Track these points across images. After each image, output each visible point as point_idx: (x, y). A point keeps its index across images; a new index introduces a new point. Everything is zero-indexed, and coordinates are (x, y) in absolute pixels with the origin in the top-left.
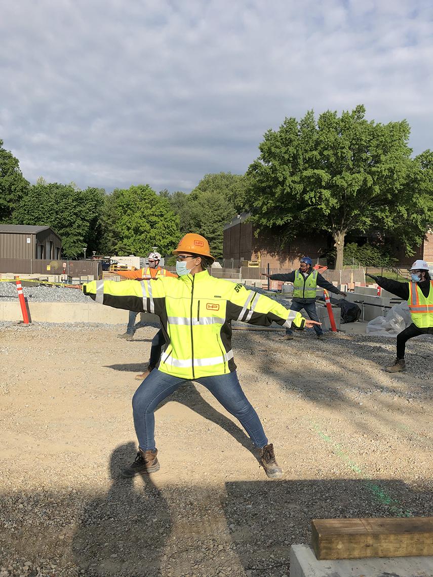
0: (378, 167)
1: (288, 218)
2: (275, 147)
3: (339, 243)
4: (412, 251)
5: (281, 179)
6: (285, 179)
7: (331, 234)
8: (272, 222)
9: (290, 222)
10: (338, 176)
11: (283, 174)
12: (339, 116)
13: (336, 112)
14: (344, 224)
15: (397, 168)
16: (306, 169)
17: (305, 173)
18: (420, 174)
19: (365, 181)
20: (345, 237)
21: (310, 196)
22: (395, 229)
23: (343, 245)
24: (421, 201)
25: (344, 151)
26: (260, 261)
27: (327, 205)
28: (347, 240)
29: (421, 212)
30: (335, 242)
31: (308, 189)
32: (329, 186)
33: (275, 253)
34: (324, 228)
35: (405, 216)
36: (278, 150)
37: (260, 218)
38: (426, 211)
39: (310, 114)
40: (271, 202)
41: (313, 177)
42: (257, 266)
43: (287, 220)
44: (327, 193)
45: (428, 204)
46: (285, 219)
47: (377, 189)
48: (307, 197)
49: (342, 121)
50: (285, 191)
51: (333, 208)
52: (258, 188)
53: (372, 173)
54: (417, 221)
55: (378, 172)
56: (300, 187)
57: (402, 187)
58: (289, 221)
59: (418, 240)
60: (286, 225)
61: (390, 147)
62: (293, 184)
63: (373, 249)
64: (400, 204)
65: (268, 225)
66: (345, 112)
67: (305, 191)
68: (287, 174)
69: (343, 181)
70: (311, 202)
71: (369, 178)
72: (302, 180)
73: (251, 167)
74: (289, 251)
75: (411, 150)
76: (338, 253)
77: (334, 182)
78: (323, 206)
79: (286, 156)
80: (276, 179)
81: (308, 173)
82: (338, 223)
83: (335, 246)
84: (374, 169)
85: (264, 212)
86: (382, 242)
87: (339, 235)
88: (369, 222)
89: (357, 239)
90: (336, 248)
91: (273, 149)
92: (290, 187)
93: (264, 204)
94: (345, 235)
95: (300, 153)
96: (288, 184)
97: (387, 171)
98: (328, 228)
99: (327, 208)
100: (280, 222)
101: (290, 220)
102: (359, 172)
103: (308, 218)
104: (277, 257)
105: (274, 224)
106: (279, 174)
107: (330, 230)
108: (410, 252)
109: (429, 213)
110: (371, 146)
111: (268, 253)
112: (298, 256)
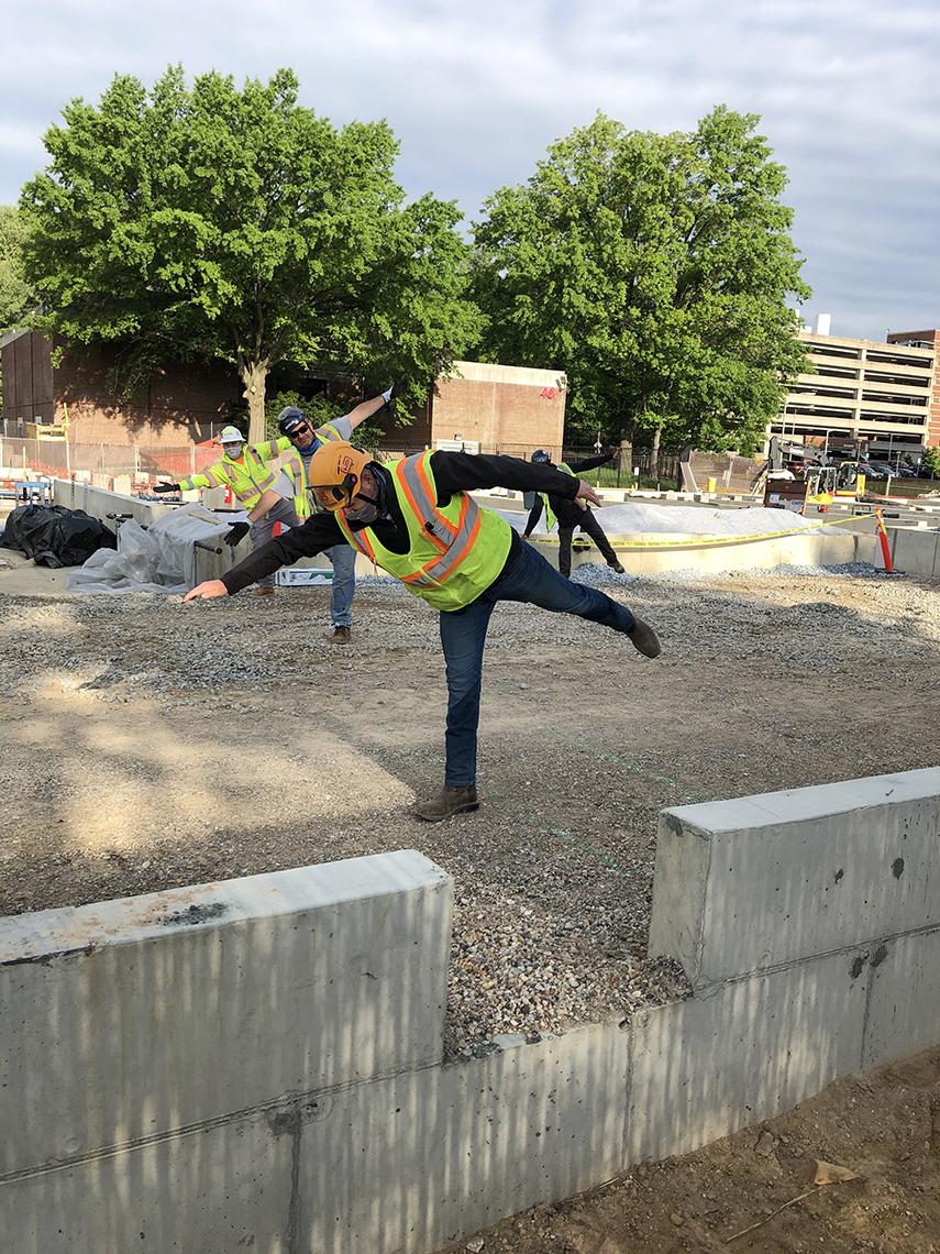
0: (319, 219)
1: (130, 324)
2: (77, 144)
3: (254, 389)
4: (408, 416)
5: (99, 225)
6: (109, 226)
7: (234, 369)
8: (90, 330)
9: (136, 334)
10: (236, 233)
11: (104, 214)
12: (239, 89)
13: (231, 77)
14: (262, 346)
15: (356, 226)
16: (158, 208)
17: (156, 216)
18: (409, 244)
19: (291, 246)
20: (267, 378)
21: (172, 273)
22: (373, 365)
23: (263, 394)
24: (416, 305)
25: (241, 172)
26: (68, 425)
27: (214, 296)
28: (274, 386)
29: (418, 329)
30: (244, 388)
31: (166, 257)
32: (216, 253)
33: (114, 408)
34: (219, 353)
35: (389, 335)
36: (85, 152)
37: (60, 321)
38: (427, 327)
39: (174, 74)
40: (81, 280)
41: (173, 227)
42: (61, 439)
43: (127, 329)
44: (212, 270)
45: (430, 311)
46: (124, 325)
47: (317, 266)
48: (165, 274)
49: (246, 101)
50: (111, 256)
51: (229, 306)
52: (48, 243)
53: (306, 232)
54: (409, 350)
55: (316, 228)
56: (145, 250)
57: (370, 270)
58: (132, 331)
59: (420, 392)
60: (125, 338)
61: (343, 177)
62: (130, 241)
63: (332, 407)
64: (377, 309)
65: (81, 337)
66: (252, 81)
67: (160, 261)
68: (114, 213)
69: (244, 242)
70: (178, 286)
71: (300, 242)
72: (153, 234)
73: (28, 188)
74: (150, 404)
75: (400, 189)
76: (252, 413)
77: (225, 243)
78: (204, 299)
79: (107, 169)
80: (86, 224)
81: (165, 216)
82: (250, 345)
83: (244, 396)
84: (309, 222)
85: (64, 304)
86: (358, 394)
87: (254, 371)
88: (315, 346)
89: (299, 384)
90: (246, 401)
91: (73, 149)
92: (121, 248)
93: (64, 284)
94: (265, 372)
95: (144, 167)
96: (115, 239)
97: (334, 227)
98: (228, 355)
99: (214, 304)
100: (109, 332)
101: (135, 327)
102: (279, 228)
103: (178, 328)
104: (120, 418)
105: (96, 335)
106: (92, 213)
107: (231, 360)
108: (403, 415)
109: (433, 331)
110: (301, 168)
111: (96, 408)
112: (173, 419)
